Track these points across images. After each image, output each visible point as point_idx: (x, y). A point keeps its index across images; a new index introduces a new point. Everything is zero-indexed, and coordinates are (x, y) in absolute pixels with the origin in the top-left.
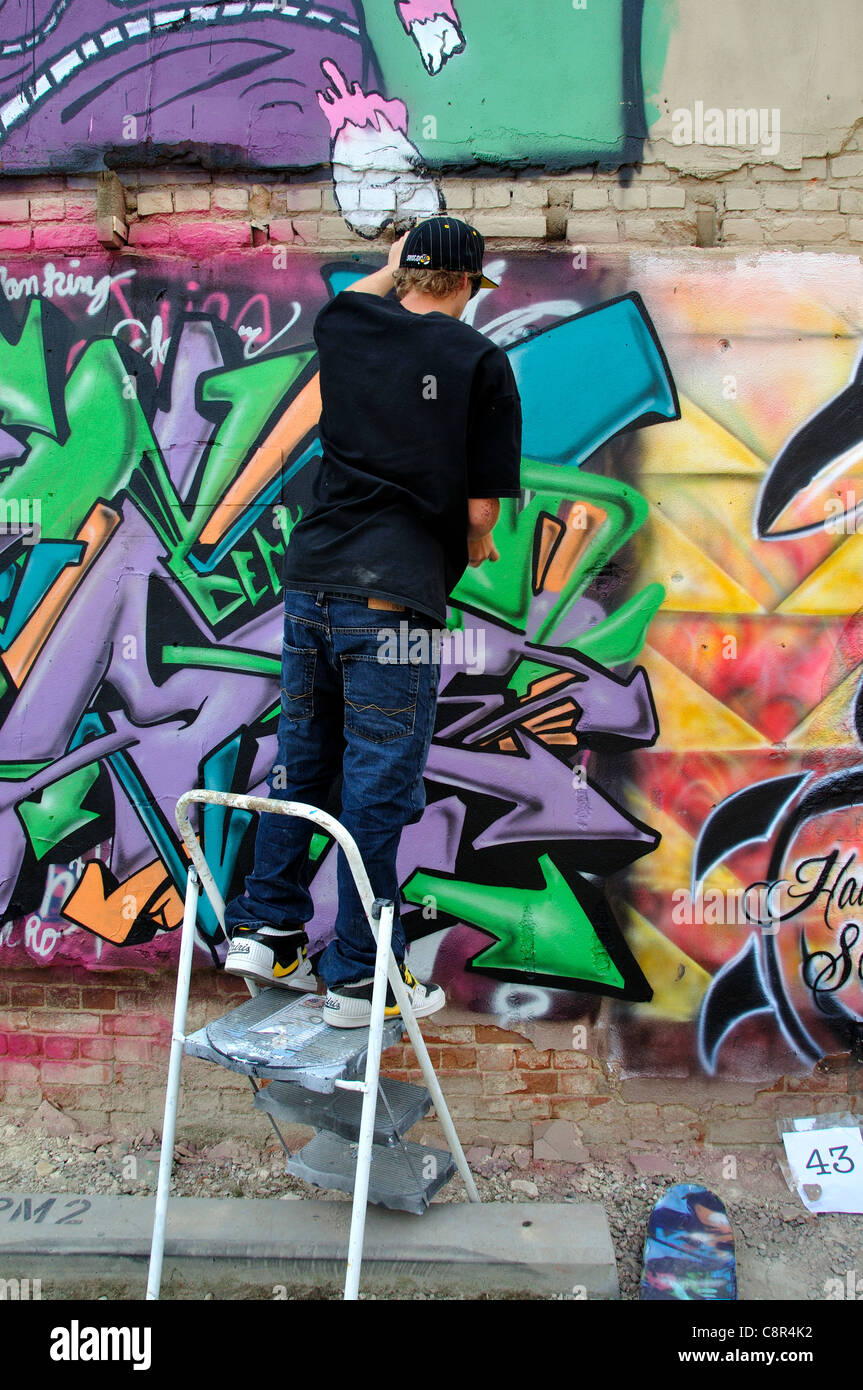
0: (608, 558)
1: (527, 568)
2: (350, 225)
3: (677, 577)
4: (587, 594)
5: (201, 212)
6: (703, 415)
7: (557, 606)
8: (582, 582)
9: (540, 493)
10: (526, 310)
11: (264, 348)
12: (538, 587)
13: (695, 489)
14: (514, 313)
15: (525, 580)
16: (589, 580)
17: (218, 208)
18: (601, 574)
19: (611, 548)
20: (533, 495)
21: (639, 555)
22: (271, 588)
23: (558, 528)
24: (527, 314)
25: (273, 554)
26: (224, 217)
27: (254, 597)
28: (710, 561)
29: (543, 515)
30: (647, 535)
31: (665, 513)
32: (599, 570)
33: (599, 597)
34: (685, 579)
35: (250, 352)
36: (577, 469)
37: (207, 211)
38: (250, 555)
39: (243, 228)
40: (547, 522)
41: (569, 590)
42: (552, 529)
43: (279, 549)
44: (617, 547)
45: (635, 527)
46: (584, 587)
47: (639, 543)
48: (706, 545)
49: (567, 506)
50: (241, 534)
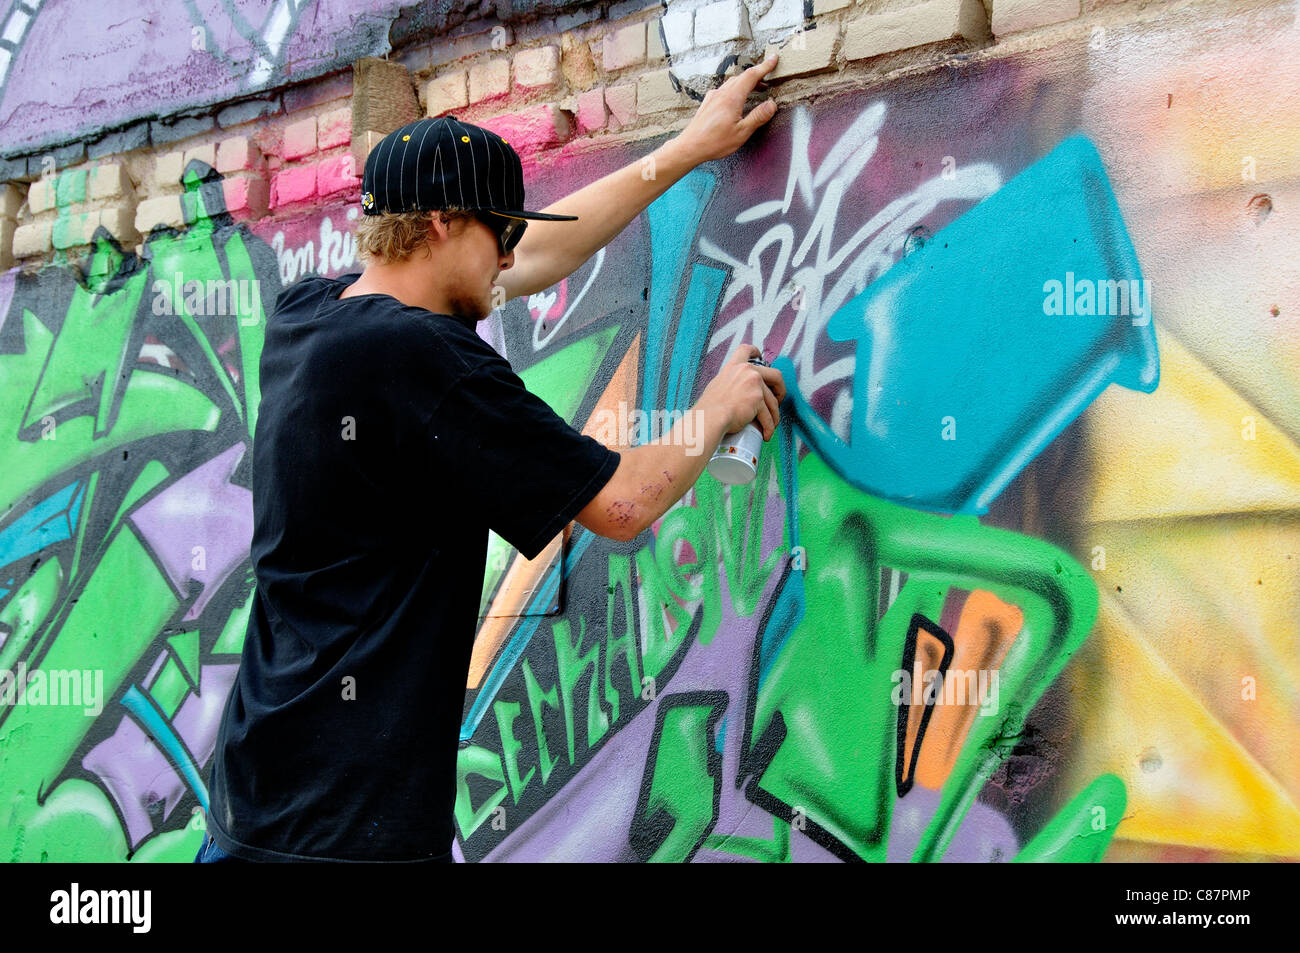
0: (1024, 713)
1: (888, 735)
2: (677, 82)
3: (1148, 760)
4: (985, 796)
5: (498, 98)
6: (1210, 377)
7: (936, 819)
8: (978, 768)
9: (917, 577)
10: (911, 198)
11: (557, 328)
12: (905, 777)
13: (1189, 552)
14: (895, 206)
15: (885, 764)
16: (993, 763)
17: (519, 86)
18: (1017, 751)
19: (1027, 695)
20: (903, 580)
21: (1077, 708)
22: (539, 772)
23: (941, 649)
24: (913, 205)
25: (545, 706)
26: (526, 101)
27: (518, 786)
28: (1215, 723)
29: (919, 622)
30: (1094, 663)
31: (1129, 611)
32: (1013, 743)
33: (1006, 803)
34: (1165, 765)
35: (541, 338)
36: (976, 521)
37: (506, 95)
38: (515, 709)
39: (544, 116)
40: (924, 637)
41: (957, 783)
42: (931, 652)
43: (552, 698)
44: (1039, 690)
45: (1073, 644)
46: (981, 779)
47: (1078, 681)
48: (1209, 686)
49: (956, 599)
50: (508, 671)
